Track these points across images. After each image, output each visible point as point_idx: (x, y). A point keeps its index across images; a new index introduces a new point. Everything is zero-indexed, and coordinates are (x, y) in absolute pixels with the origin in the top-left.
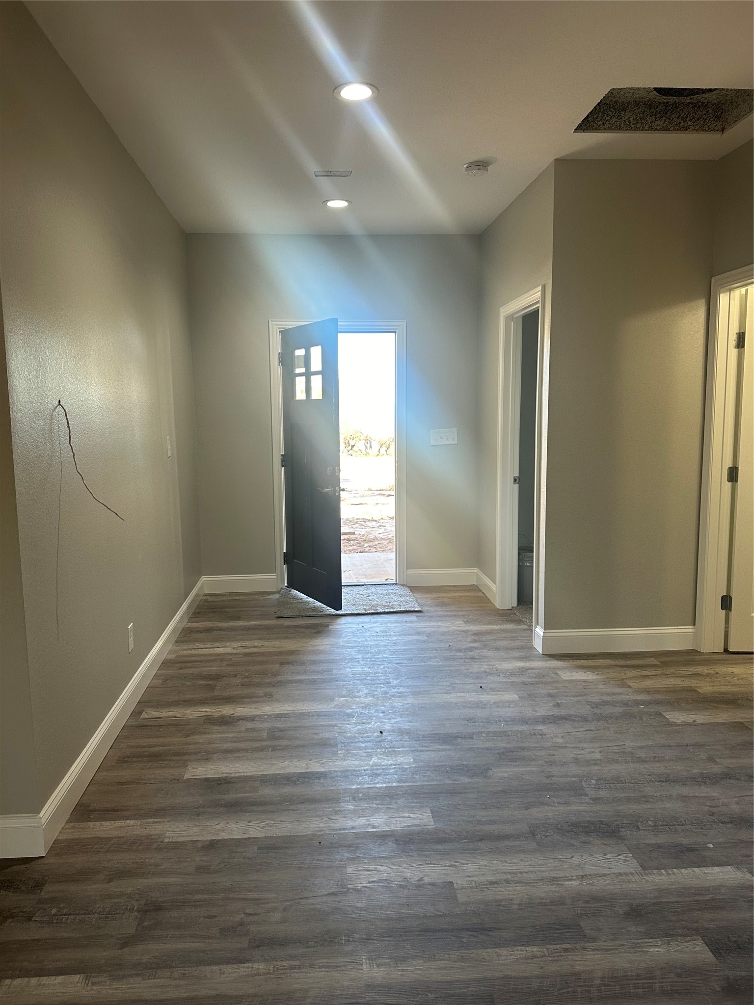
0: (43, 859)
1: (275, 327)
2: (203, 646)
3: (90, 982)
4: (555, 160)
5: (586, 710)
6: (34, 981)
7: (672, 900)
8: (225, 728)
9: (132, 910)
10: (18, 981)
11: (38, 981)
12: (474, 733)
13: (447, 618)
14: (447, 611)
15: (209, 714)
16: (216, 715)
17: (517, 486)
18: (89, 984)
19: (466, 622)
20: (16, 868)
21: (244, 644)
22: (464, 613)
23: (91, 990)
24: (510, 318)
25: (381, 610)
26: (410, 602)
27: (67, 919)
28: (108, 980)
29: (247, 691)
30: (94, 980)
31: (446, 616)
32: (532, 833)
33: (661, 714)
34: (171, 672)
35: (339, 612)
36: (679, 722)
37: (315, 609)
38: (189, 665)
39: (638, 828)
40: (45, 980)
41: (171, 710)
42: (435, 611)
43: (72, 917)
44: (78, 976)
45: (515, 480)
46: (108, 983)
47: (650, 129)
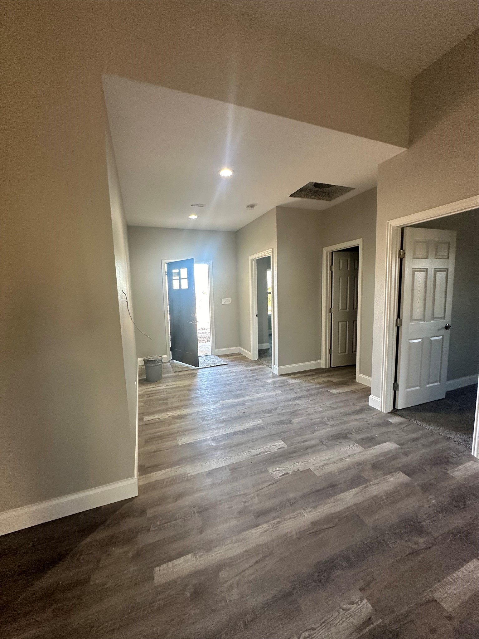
0: (138, 497)
1: (164, 262)
2: (152, 387)
3: (198, 557)
4: (277, 206)
5: (305, 393)
6: (170, 564)
7: (382, 459)
8: (182, 420)
9: (194, 513)
10: (162, 567)
11: (173, 563)
12: (276, 408)
13: (238, 366)
14: (236, 363)
15: (172, 415)
16: (176, 415)
17: (257, 317)
18: (198, 558)
19: (245, 366)
20: (127, 505)
21: (168, 384)
22: (242, 363)
23: (200, 561)
24: (253, 260)
25: (212, 365)
26: (221, 361)
27: (167, 526)
28: (205, 552)
29: (182, 403)
30: (199, 554)
31: (236, 365)
32: (322, 442)
33: (328, 391)
34: (145, 399)
35: (198, 368)
36: (336, 393)
37: (187, 367)
38: (151, 395)
39: (352, 434)
40: (176, 562)
41: (155, 415)
42: (232, 364)
43: (169, 524)
44: (190, 555)
45: (256, 315)
46: (206, 555)
47: (310, 198)
